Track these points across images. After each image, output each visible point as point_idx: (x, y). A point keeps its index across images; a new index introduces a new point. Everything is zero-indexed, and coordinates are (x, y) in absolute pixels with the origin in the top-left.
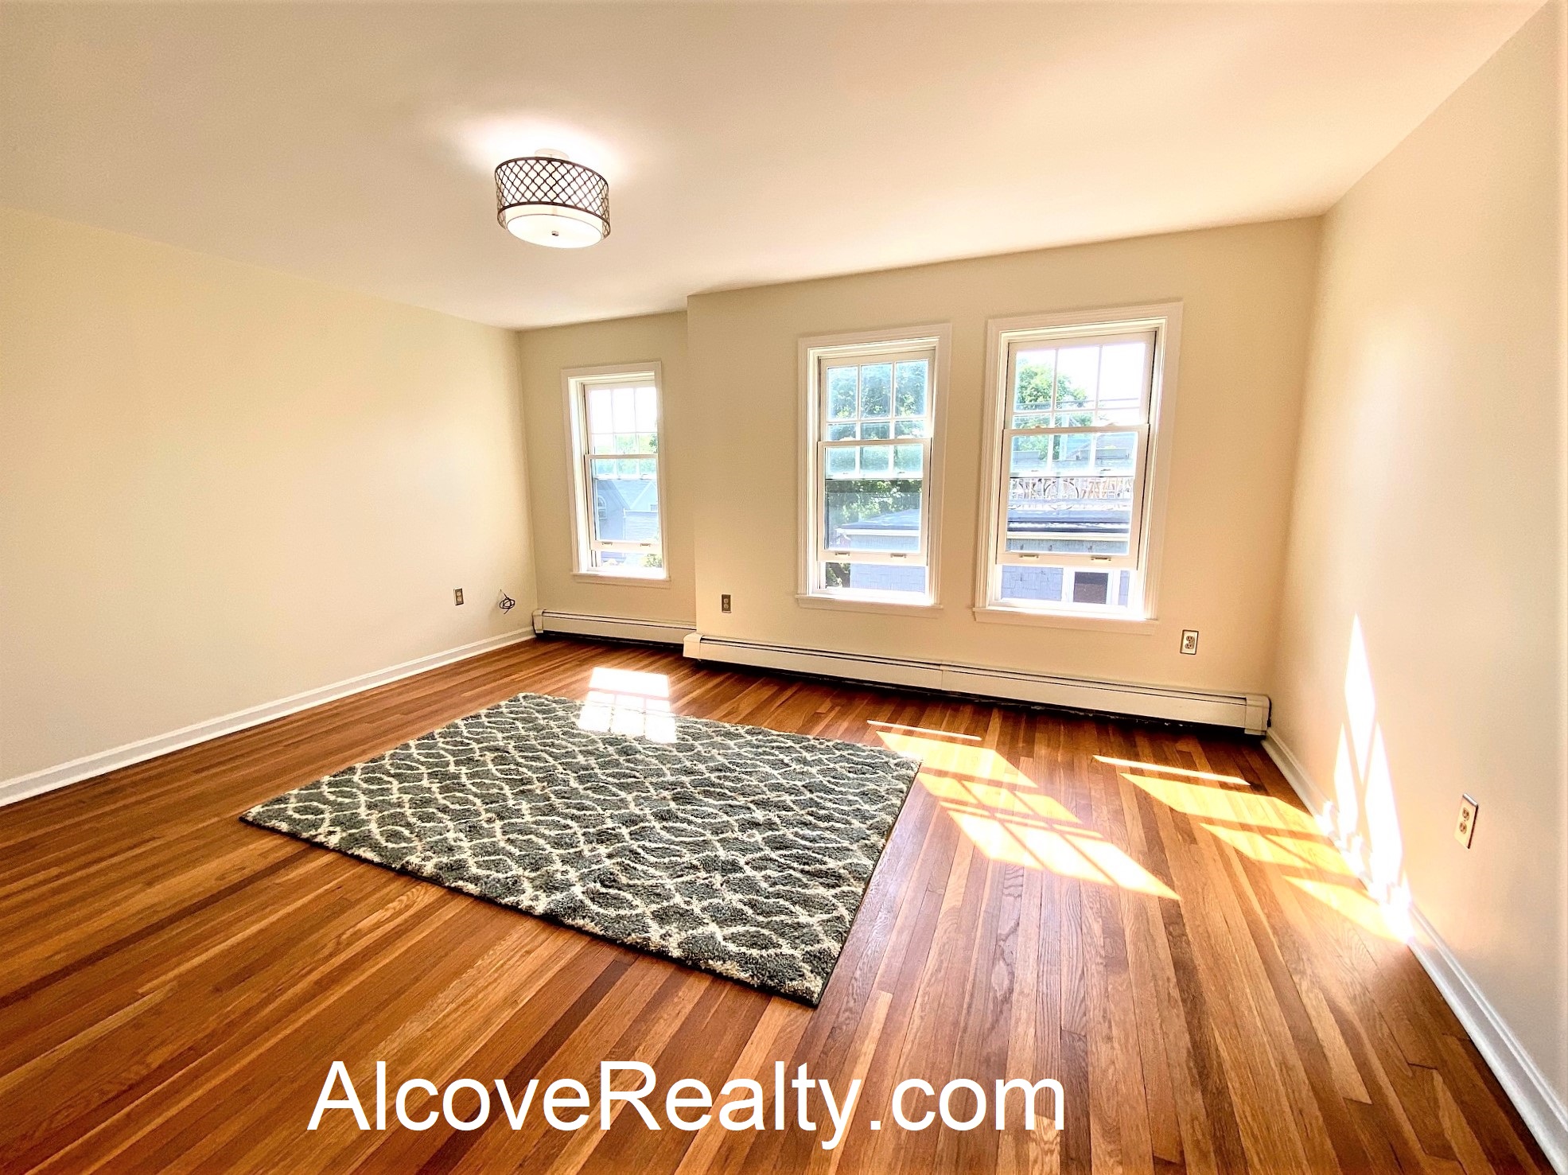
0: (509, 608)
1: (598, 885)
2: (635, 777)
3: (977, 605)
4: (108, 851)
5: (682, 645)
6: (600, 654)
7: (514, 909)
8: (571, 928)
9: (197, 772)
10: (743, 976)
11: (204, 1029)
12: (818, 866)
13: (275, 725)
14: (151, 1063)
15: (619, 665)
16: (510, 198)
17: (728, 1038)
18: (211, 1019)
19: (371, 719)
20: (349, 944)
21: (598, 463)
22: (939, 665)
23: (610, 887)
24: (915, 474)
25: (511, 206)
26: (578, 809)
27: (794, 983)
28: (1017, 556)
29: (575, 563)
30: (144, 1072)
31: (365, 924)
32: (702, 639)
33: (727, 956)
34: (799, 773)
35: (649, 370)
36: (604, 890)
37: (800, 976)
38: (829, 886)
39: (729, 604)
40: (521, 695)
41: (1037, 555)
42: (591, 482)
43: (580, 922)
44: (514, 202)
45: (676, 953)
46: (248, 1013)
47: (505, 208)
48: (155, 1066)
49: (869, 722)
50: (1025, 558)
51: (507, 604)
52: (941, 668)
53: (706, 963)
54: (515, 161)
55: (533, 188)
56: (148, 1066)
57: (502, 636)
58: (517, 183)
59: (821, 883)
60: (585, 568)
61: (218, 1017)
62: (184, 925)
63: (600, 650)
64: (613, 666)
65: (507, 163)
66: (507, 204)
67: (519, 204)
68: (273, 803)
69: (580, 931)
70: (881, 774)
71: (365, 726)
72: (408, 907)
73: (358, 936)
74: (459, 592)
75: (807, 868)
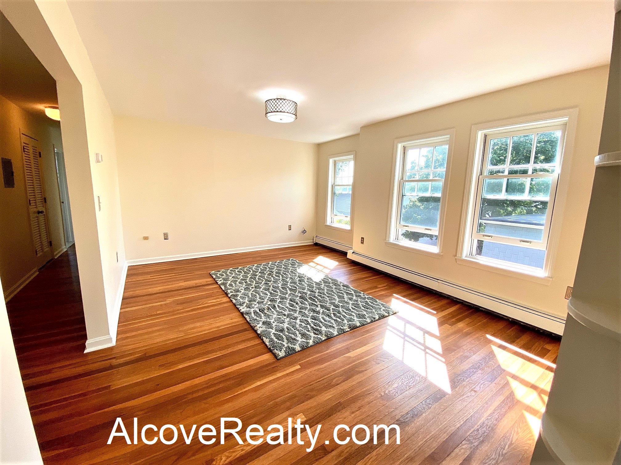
0: (304, 233)
1: (258, 310)
2: (296, 288)
3: (457, 256)
4: (184, 273)
5: (347, 253)
6: (326, 252)
7: (238, 309)
8: (244, 317)
9: (212, 261)
10: (268, 344)
12: (318, 328)
13: (233, 255)
15: (327, 257)
16: (269, 110)
17: (251, 355)
19: (253, 258)
21: (336, 187)
22: (438, 280)
23: (261, 312)
24: (438, 195)
25: (269, 112)
26: (274, 291)
27: (277, 351)
28: (482, 236)
29: (326, 221)
31: (209, 302)
32: (353, 252)
33: (268, 337)
34: (346, 302)
35: (351, 155)
36: (259, 312)
37: (280, 350)
38: (315, 334)
39: (363, 241)
40: (291, 259)
41: (492, 236)
42: (334, 194)
43: (247, 317)
44: (270, 111)
45: (259, 332)
46: (178, 310)
47: (267, 113)
49: (394, 294)
50: (485, 237)
51: (304, 232)
52: (439, 281)
53: (263, 337)
54: (271, 100)
55: (276, 107)
57: (300, 242)
58: (271, 106)
59: (313, 332)
60: (328, 223)
62: (183, 291)
63: (328, 251)
64: (325, 257)
65: (269, 100)
66: (268, 112)
67: (272, 112)
68: (217, 271)
69: (246, 319)
70: (374, 310)
71: (251, 259)
72: (220, 301)
73: (206, 303)
74: (290, 227)
75: (315, 327)
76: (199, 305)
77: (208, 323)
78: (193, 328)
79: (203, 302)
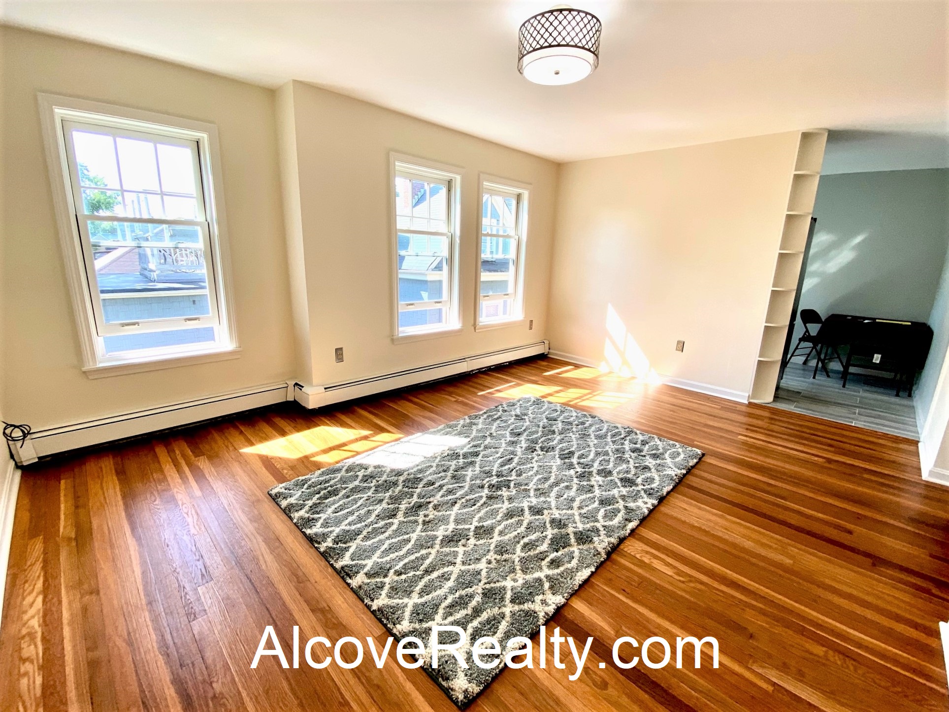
11: (786, 632)
14: (823, 651)
18: (776, 631)
20: (690, 576)
29: (88, 356)
30: (831, 652)
31: (669, 571)
32: (325, 388)
39: (342, 355)
46: (763, 613)
48: (824, 649)
52: (467, 360)
56: (826, 652)
61: (772, 628)
72: (647, 552)
73: (680, 573)
76: (702, 583)
77: (729, 533)
78: (763, 545)
79: (682, 585)
